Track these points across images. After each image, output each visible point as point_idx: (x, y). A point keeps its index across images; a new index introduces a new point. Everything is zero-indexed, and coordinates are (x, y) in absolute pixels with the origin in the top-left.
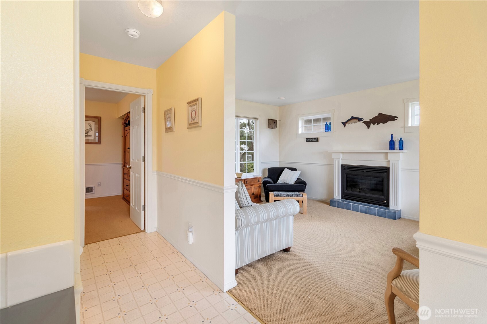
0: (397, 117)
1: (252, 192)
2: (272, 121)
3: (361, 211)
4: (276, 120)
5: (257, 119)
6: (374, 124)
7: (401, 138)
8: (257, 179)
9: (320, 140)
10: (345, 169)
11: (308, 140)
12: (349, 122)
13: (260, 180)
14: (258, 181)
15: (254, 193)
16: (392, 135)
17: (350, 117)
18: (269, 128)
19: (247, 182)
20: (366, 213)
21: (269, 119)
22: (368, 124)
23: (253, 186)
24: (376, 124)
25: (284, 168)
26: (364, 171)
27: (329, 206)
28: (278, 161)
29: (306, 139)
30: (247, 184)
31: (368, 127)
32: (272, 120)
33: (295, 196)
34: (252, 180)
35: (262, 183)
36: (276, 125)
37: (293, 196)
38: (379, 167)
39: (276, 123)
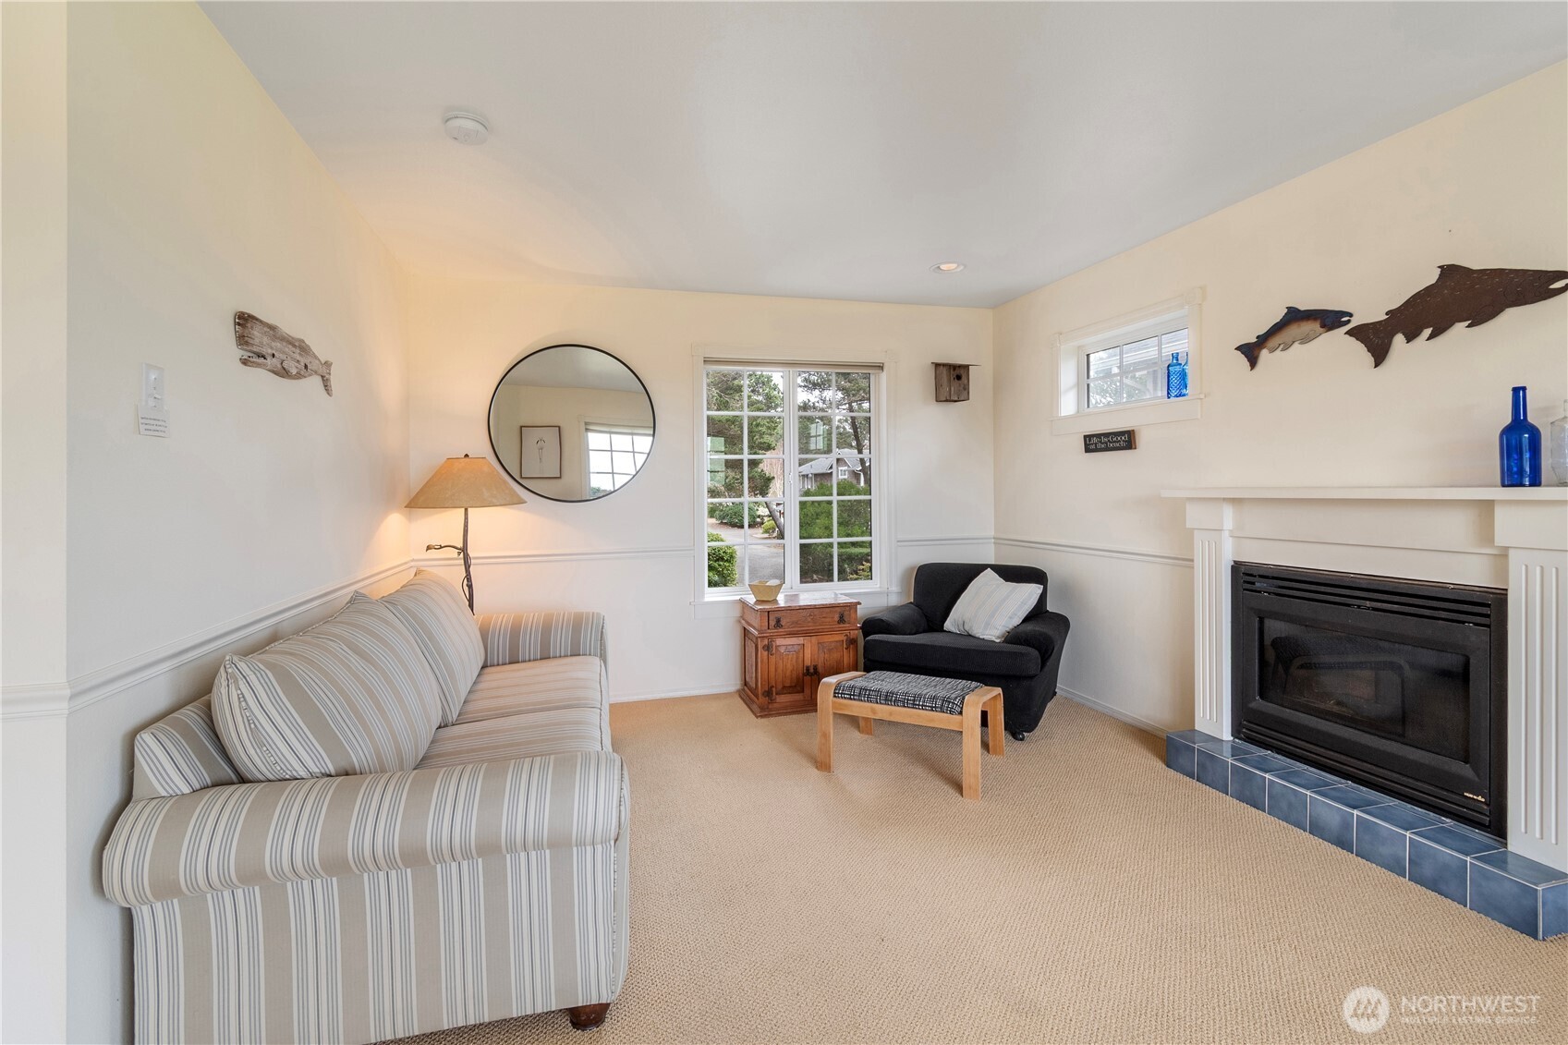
1: (808, 662)
2: (947, 372)
3: (1316, 829)
4: (966, 367)
5: (881, 367)
6: (1410, 338)
8: (841, 611)
9: (1141, 440)
11: (1096, 443)
12: (1273, 342)
13: (853, 615)
14: (842, 620)
15: (815, 668)
16: (1519, 391)
18: (937, 401)
19: (778, 621)
20: (1343, 843)
21: (937, 365)
22: (1376, 340)
23: (814, 639)
24: (1428, 332)
25: (975, 571)
26: (1349, 605)
27: (1160, 765)
28: (992, 533)
29: (1085, 437)
30: (778, 630)
31: (1379, 354)
32: (944, 365)
33: (922, 706)
34: (804, 613)
35: (861, 628)
36: (966, 388)
37: (914, 706)
38: (1442, 586)
39: (964, 378)
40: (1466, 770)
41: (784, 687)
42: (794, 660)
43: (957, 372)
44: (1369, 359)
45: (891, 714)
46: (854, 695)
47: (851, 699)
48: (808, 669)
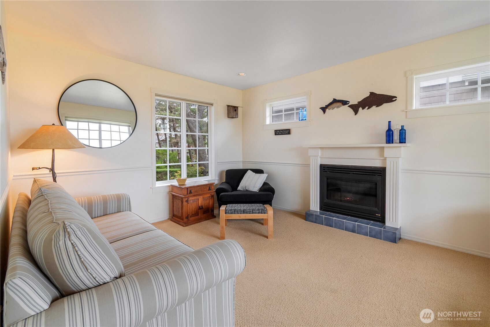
0: (396, 97)
1: (200, 205)
2: (231, 108)
3: (347, 229)
4: (237, 107)
5: (212, 105)
6: (363, 109)
7: (402, 127)
8: (209, 186)
9: (292, 132)
10: (325, 169)
11: (278, 132)
12: (329, 107)
13: (213, 187)
14: (209, 189)
15: (202, 207)
16: (389, 122)
17: (331, 100)
18: (228, 117)
19: (191, 191)
20: (353, 231)
21: (228, 106)
22: (355, 108)
23: (201, 197)
24: (367, 107)
25: (247, 170)
26: (349, 173)
27: (304, 221)
28: (242, 160)
29: (275, 131)
30: (191, 194)
31: (356, 112)
32: (231, 106)
33: (255, 212)
34: (198, 188)
35: (215, 191)
36: (237, 114)
37: (253, 213)
38: (371, 167)
39: (237, 111)
40: (376, 209)
41: (192, 214)
42: (195, 204)
43: (235, 109)
44: (353, 113)
45: (245, 216)
46: (232, 212)
47: (231, 214)
48: (200, 207)
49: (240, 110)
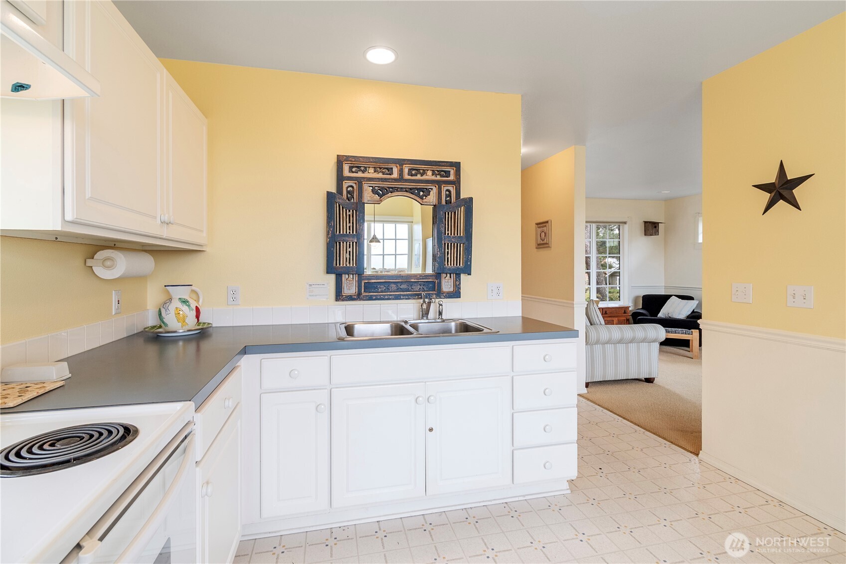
2: (650, 224)
4: (658, 223)
5: (625, 223)
8: (625, 310)
13: (629, 311)
14: (625, 313)
18: (645, 235)
19: (606, 312)
21: (645, 222)
23: (616, 319)
25: (671, 296)
28: (663, 285)
30: (606, 315)
32: (650, 222)
34: (613, 309)
35: (631, 313)
36: (658, 231)
39: (657, 227)
43: (655, 225)
49: (661, 227)
